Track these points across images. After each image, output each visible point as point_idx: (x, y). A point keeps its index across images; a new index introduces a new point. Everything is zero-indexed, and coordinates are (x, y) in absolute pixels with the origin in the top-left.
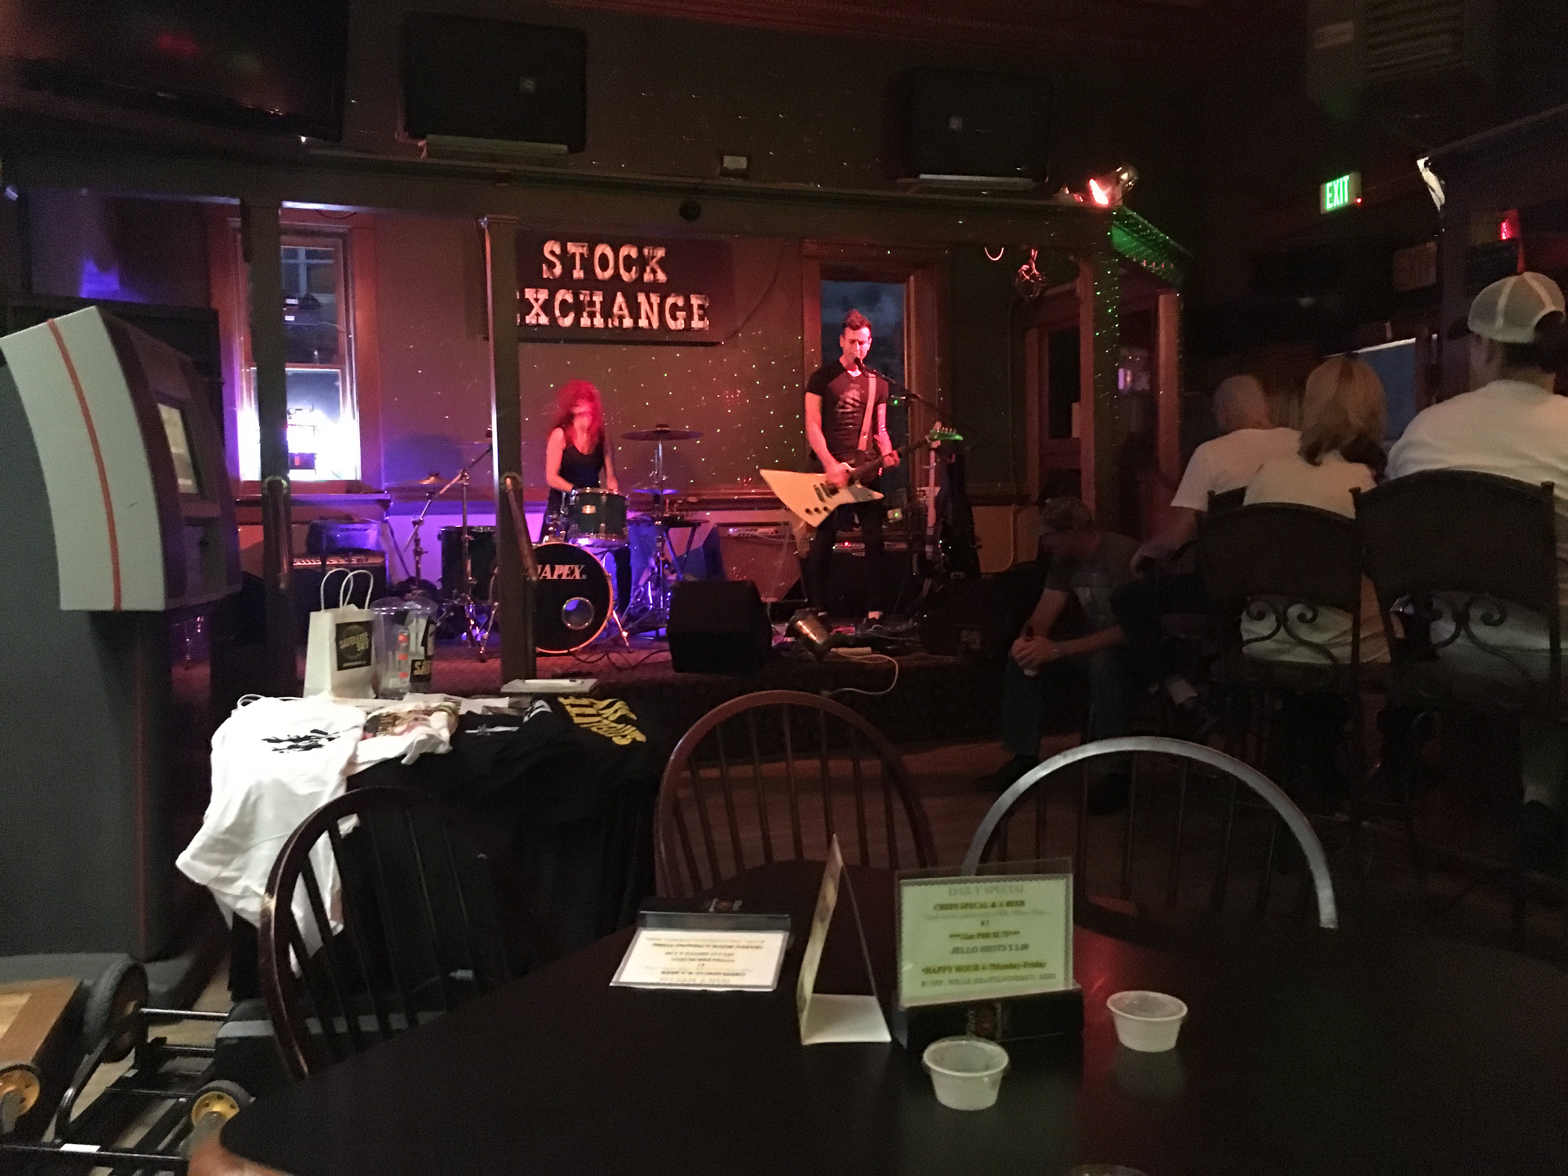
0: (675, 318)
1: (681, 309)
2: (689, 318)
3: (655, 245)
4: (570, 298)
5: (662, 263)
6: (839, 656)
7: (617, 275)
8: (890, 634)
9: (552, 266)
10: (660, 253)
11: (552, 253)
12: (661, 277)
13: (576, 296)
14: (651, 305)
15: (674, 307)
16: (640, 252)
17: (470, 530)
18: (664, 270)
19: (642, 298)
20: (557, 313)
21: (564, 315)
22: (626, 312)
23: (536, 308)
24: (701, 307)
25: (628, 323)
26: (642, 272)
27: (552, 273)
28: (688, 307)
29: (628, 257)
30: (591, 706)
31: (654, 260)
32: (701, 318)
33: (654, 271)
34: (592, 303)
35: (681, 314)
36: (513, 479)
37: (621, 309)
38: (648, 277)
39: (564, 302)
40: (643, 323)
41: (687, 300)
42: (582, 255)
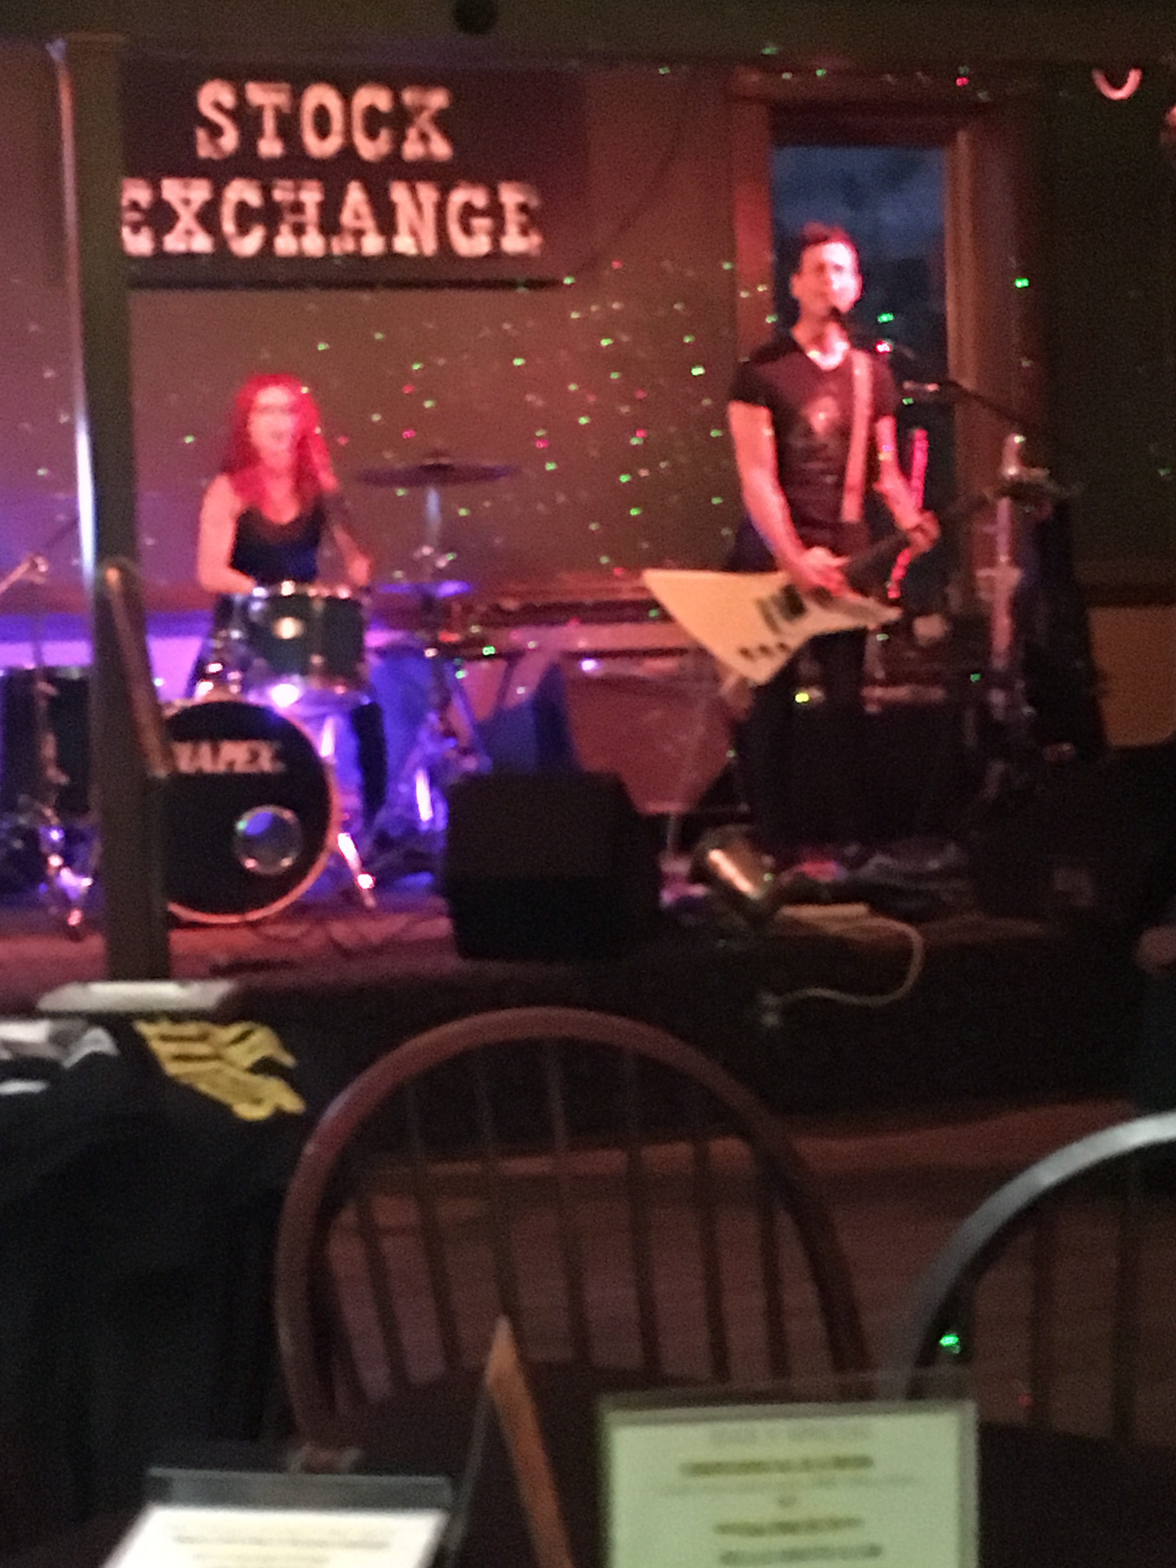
0: (467, 230)
1: (482, 213)
2: (497, 233)
3: (426, 82)
4: (254, 198)
5: (442, 121)
6: (796, 923)
7: (348, 150)
8: (908, 876)
9: (215, 131)
10: (438, 99)
11: (219, 106)
12: (441, 148)
13: (266, 192)
14: (419, 206)
15: (468, 211)
16: (397, 98)
17: (50, 675)
18: (448, 134)
19: (399, 193)
20: (229, 227)
21: (243, 229)
22: (368, 223)
23: (186, 219)
24: (523, 208)
25: (373, 244)
26: (399, 139)
27: (217, 147)
28: (495, 211)
29: (372, 113)
30: (203, 1038)
31: (425, 115)
32: (524, 231)
33: (424, 137)
34: (298, 207)
35: (481, 224)
36: (122, 569)
37: (357, 216)
38: (412, 149)
39: (242, 208)
40: (404, 244)
41: (494, 194)
42: (278, 110)
